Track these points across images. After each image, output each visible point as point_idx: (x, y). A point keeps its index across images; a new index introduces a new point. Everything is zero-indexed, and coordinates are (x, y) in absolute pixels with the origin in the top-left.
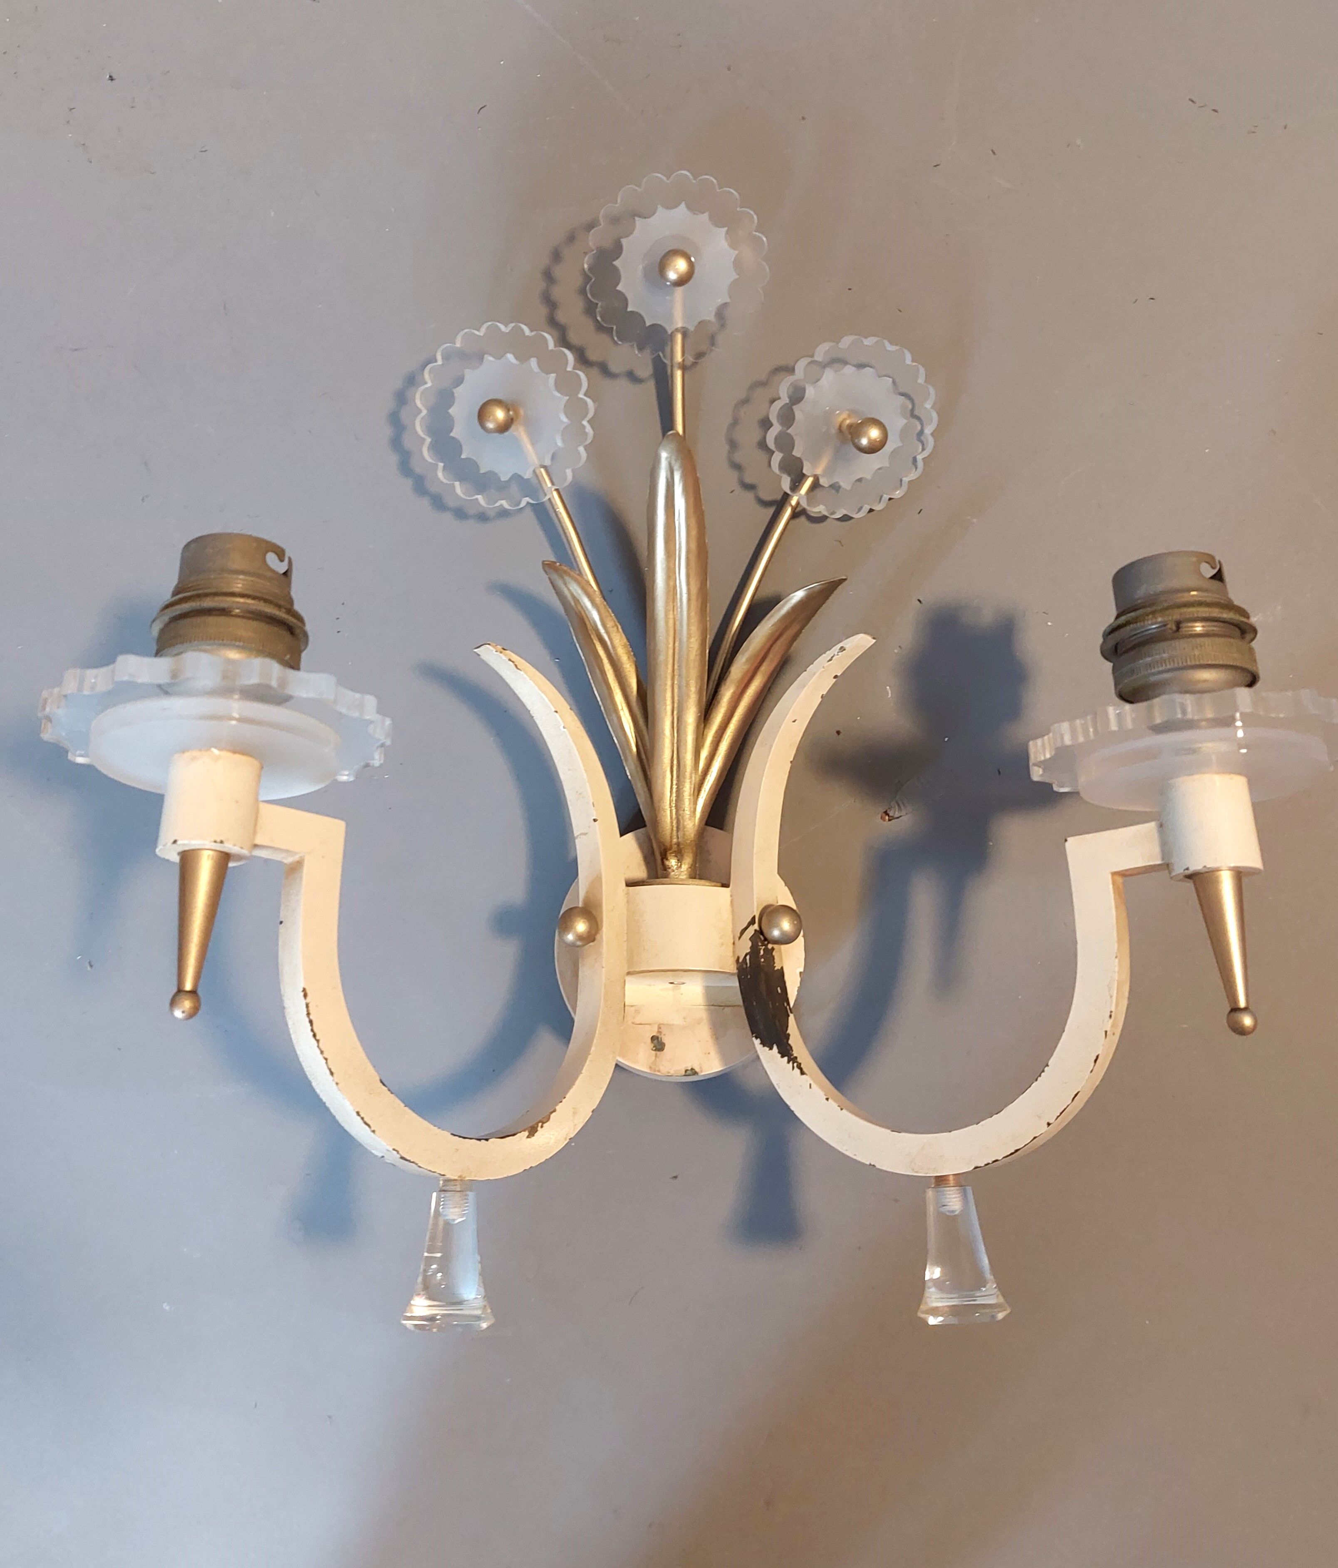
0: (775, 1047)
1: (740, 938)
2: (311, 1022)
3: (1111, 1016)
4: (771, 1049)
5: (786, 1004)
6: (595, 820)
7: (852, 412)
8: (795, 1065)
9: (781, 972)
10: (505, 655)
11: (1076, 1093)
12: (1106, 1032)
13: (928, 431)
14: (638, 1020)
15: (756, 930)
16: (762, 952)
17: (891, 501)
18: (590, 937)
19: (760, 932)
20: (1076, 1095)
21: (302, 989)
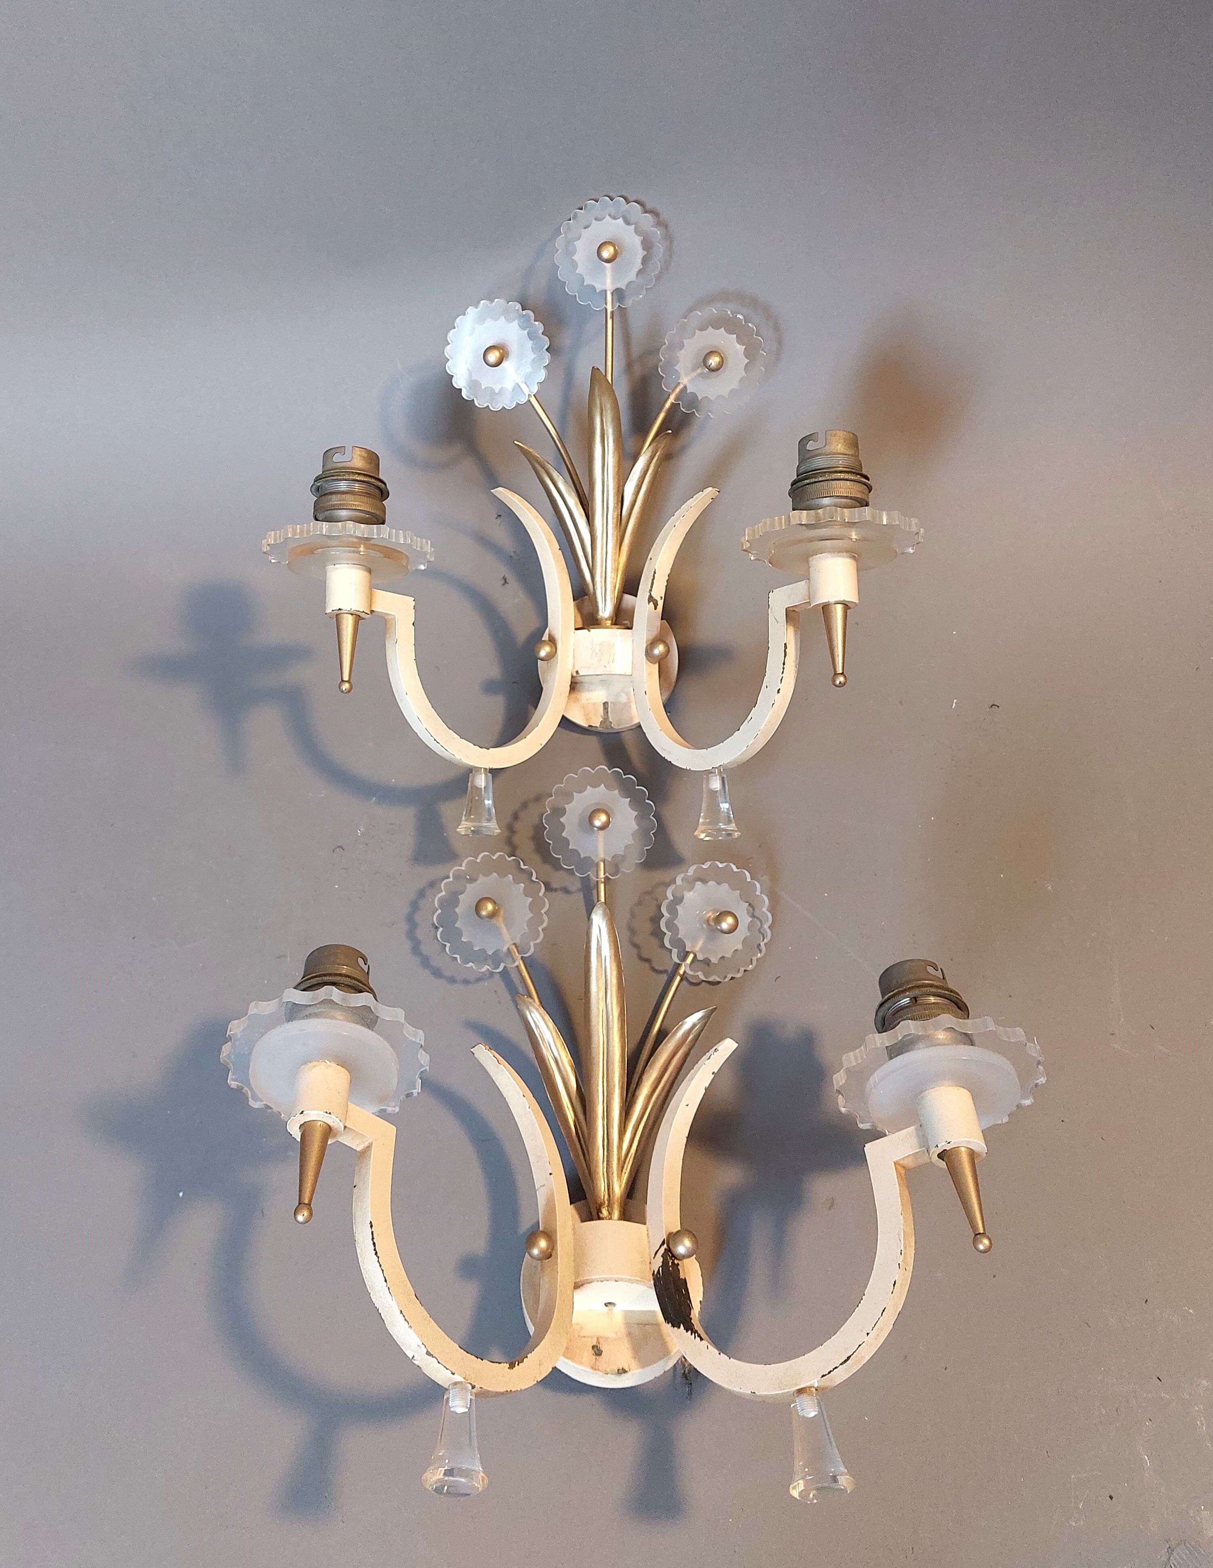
0: (682, 1325)
1: (654, 1258)
2: (373, 1243)
3: (901, 1253)
4: (679, 1327)
5: (689, 1302)
6: (551, 1175)
7: (715, 908)
8: (696, 1335)
10: (491, 1054)
12: (899, 1264)
13: (766, 926)
14: (582, 1334)
15: (665, 1249)
16: (670, 1264)
17: (746, 972)
18: (548, 1254)
19: (668, 1250)
20: (884, 1311)
21: (369, 1221)
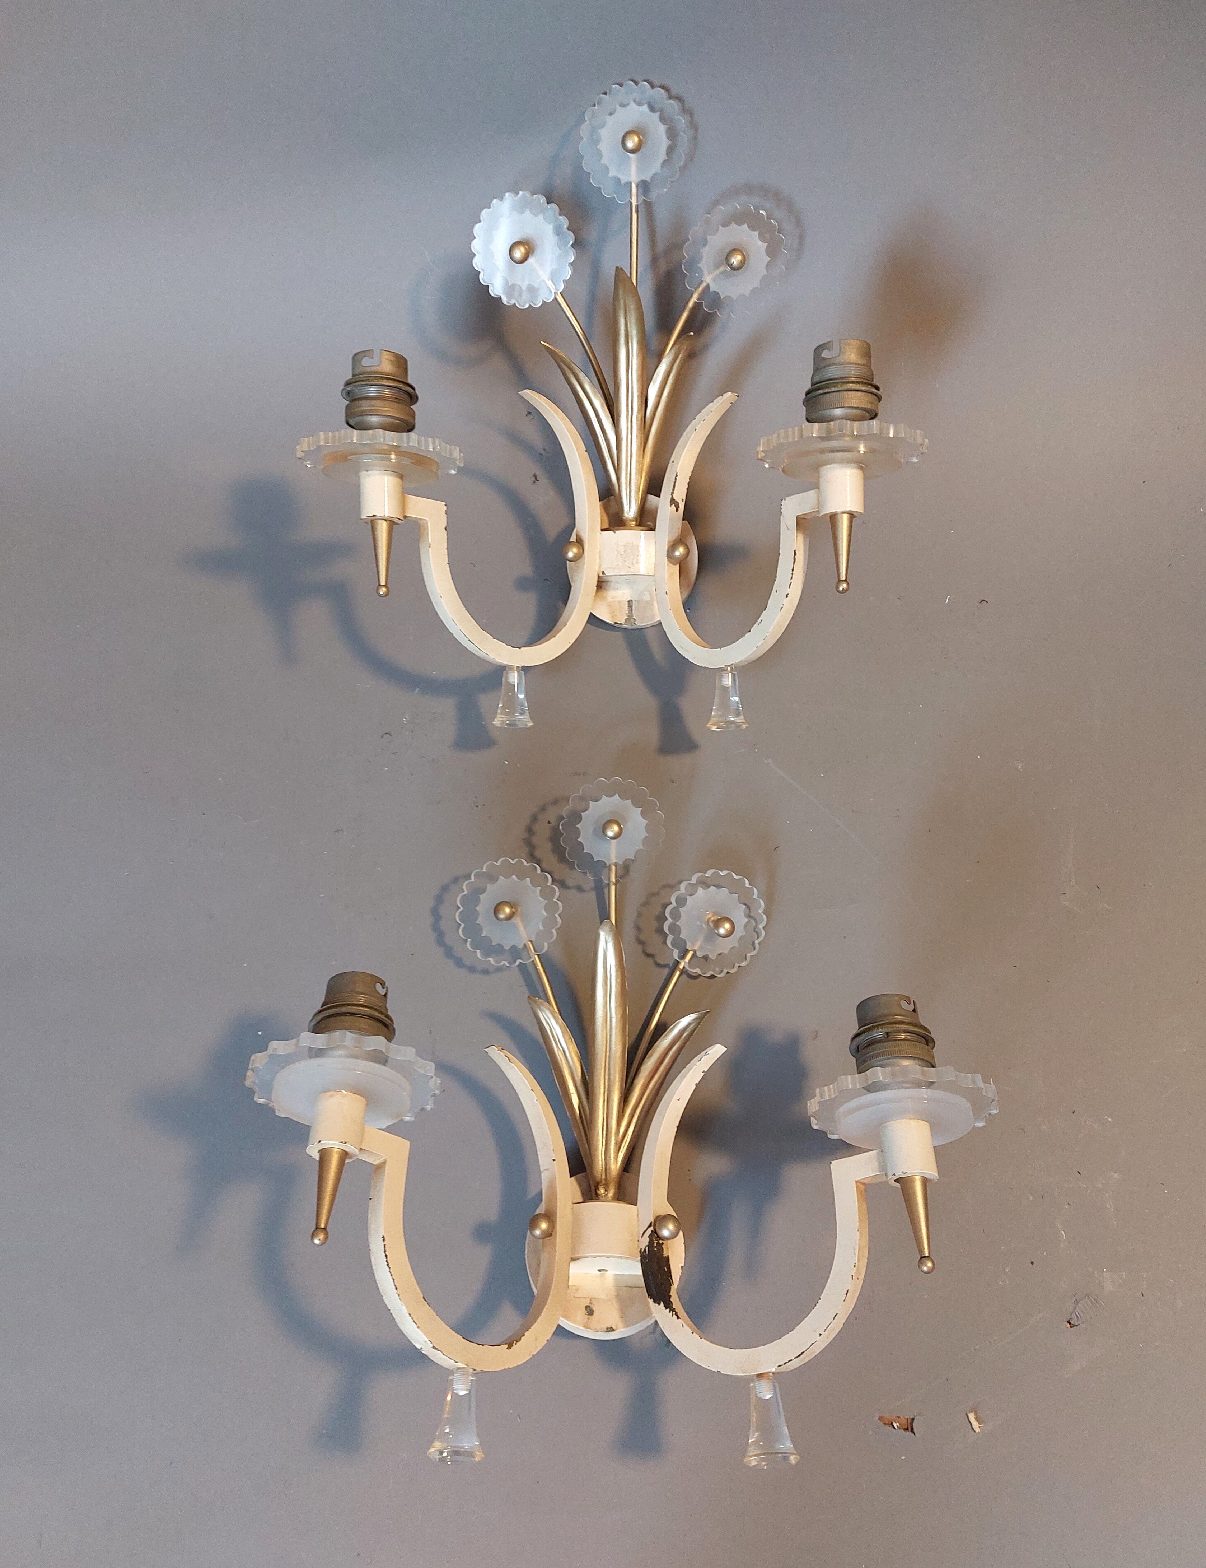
0: (662, 1303)
1: (642, 1237)
2: (386, 1256)
3: (855, 1266)
4: (659, 1304)
5: (670, 1278)
6: (554, 1160)
7: (715, 914)
8: (674, 1313)
9: (668, 1258)
10: (504, 1053)
11: (835, 1314)
12: (852, 1276)
13: (761, 926)
14: (577, 1295)
15: (652, 1231)
16: (655, 1245)
17: (740, 967)
18: (549, 1234)
19: (654, 1232)
20: (836, 1316)
21: (382, 1236)
